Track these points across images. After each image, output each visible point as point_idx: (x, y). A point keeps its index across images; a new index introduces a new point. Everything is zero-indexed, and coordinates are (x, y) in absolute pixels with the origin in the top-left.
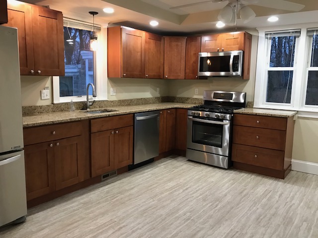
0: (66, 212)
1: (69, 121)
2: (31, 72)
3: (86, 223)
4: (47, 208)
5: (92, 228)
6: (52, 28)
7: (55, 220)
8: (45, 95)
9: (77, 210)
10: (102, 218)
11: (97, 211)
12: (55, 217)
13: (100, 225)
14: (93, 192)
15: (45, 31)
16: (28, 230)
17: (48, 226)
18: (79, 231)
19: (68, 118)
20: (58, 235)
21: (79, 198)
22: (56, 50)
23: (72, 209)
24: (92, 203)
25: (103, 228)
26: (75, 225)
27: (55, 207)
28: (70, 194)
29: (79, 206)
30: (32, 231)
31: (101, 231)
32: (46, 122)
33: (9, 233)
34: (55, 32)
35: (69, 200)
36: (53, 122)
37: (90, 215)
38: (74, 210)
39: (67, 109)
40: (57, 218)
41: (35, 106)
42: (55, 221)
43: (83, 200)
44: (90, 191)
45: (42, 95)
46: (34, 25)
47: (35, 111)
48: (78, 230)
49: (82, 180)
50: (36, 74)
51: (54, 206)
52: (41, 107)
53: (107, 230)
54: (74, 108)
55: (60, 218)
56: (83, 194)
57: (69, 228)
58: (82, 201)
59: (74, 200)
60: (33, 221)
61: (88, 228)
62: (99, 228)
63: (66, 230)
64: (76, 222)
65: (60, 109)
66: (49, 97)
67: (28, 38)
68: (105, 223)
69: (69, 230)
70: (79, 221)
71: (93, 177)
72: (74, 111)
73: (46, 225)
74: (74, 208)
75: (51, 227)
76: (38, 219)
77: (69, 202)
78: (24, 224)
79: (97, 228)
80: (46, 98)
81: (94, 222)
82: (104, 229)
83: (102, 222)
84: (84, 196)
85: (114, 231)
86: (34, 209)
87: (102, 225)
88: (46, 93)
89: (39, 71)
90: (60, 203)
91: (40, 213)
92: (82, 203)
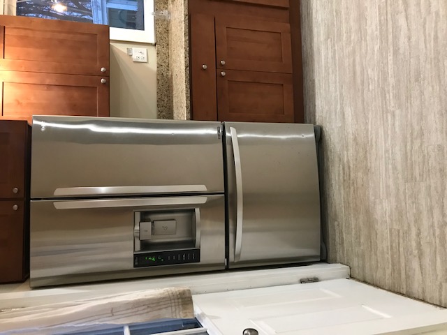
0: (330, 70)
1: (187, 38)
2: (104, 84)
3: (363, 51)
4: (314, 91)
5: (377, 48)
6: (21, 38)
7: (336, 91)
8: (140, 55)
9: (335, 54)
10: (369, 22)
11: (352, 23)
12: (332, 88)
13: (378, 32)
14: (314, 11)
15: (31, 50)
16: (336, 130)
17: (342, 104)
18: (373, 70)
19: (184, 40)
20: (363, 101)
21: (315, 39)
22: (62, 36)
23: (330, 60)
24: (333, 24)
25: (387, 30)
26: (358, 69)
27: (316, 81)
28: (304, 49)
29: (330, 47)
30: (341, 127)
31: (390, 37)
32: (186, 77)
33: (329, 153)
34: (30, 34)
35: (312, 56)
36: (186, 67)
37: (352, 38)
38: (334, 58)
39: (165, 23)
40: (336, 87)
41: (158, 74)
42: (338, 93)
43: (322, 34)
44: (309, 14)
45: (140, 60)
46: (23, 69)
47: (165, 75)
48: (370, 71)
49: (288, 25)
50: (106, 75)
51: (314, 80)
52: (159, 66)
53: (396, 27)
54: (165, 12)
55: (338, 84)
56: (311, 31)
57: (359, 81)
58: (322, 38)
59: (315, 49)
60: (326, 118)
61: (373, 54)
62: (383, 37)
63: (360, 87)
64: (354, 66)
65: (165, 35)
66: (144, 49)
67: (47, 82)
68: (380, 21)
69: (363, 82)
70: (354, 61)
71: (288, 6)
72: (169, 13)
73: (339, 107)
74: (330, 56)
75: (344, 102)
76: (325, 111)
77: (316, 58)
78: (324, 129)
79: (381, 39)
80: (145, 56)
81: (368, 38)
82: (390, 30)
83: (374, 27)
84: (315, 30)
85: (403, 14)
86: (307, 106)
87: (381, 28)
88: (138, 53)
89: (102, 69)
90: (313, 71)
91: (317, 104)
92: (326, 40)
